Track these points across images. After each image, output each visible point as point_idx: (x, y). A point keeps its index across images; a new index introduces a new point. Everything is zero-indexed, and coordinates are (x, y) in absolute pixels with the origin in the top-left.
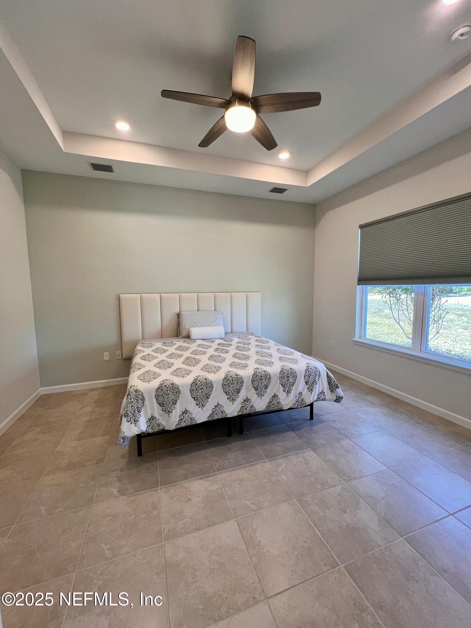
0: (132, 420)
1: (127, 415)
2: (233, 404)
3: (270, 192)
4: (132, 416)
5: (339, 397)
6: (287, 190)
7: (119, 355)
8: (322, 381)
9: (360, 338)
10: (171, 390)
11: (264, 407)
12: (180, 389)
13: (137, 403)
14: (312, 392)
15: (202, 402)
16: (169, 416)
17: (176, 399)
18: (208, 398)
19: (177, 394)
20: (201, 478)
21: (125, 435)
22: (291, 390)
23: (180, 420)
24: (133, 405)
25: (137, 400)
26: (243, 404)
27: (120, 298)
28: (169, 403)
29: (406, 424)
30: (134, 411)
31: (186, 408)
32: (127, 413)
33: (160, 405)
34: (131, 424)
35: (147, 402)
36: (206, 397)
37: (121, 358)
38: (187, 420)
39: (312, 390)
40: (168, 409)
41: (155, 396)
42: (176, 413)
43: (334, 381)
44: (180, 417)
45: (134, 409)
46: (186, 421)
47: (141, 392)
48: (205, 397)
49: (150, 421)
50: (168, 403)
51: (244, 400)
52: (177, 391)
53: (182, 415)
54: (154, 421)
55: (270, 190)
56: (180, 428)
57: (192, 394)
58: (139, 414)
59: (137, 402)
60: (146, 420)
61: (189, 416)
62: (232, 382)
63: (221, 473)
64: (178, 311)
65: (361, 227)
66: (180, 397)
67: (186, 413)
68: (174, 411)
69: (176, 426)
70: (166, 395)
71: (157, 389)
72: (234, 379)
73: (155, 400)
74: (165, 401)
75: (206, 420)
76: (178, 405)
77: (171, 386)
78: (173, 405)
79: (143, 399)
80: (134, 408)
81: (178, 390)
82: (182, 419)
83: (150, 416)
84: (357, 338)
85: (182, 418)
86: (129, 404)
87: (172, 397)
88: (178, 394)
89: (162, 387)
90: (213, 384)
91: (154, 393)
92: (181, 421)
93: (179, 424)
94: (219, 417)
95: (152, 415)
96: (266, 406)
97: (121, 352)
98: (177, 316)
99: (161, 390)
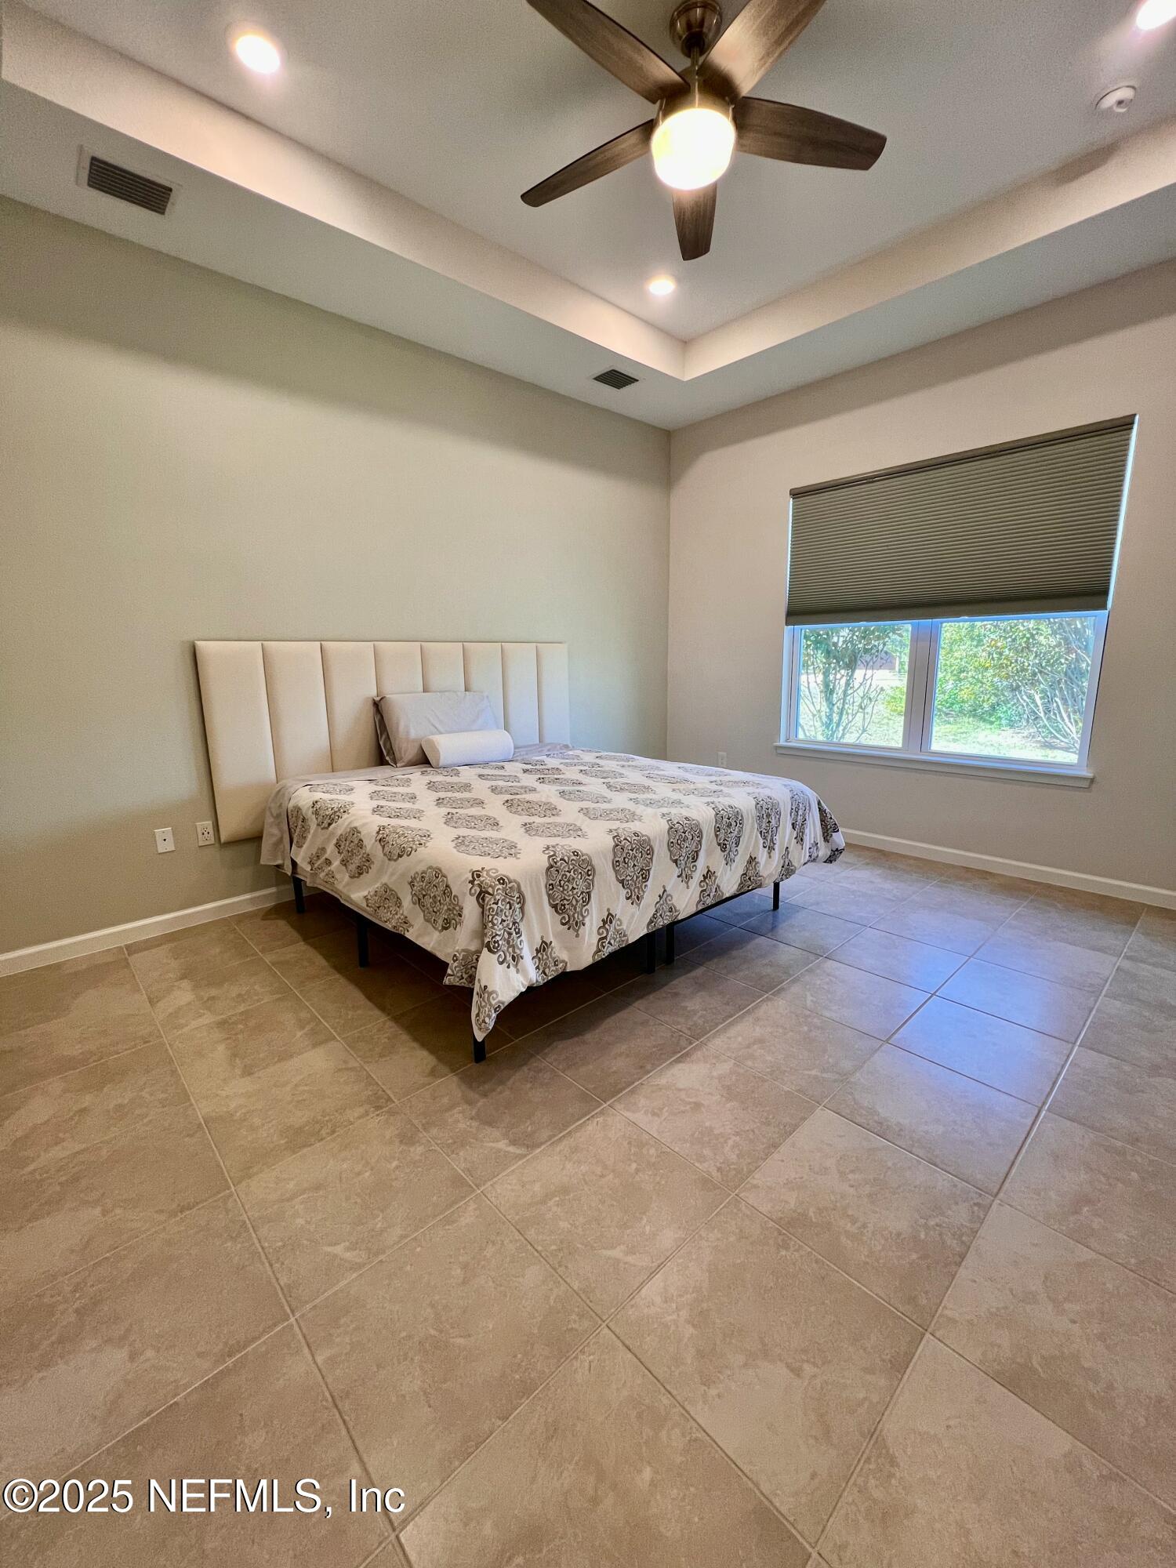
0: (509, 958)
1: (496, 945)
2: (688, 887)
3: (596, 379)
4: (506, 949)
5: (837, 850)
6: (637, 381)
7: (206, 833)
8: (813, 816)
9: (787, 740)
10: (576, 868)
11: (736, 887)
12: (595, 862)
13: (511, 911)
14: (802, 845)
15: (636, 890)
16: (577, 936)
17: (588, 890)
18: (646, 879)
19: (589, 876)
20: (678, 1061)
21: (500, 998)
22: (774, 844)
23: (600, 939)
24: (504, 917)
25: (509, 903)
26: (702, 884)
27: (197, 652)
28: (577, 901)
29: (928, 887)
30: (510, 934)
31: (608, 910)
32: (495, 942)
33: (556, 911)
34: (508, 967)
35: (529, 906)
36: (643, 878)
37: (212, 841)
38: (614, 938)
39: (802, 840)
40: (574, 918)
41: (546, 886)
42: (592, 924)
43: (831, 818)
44: (599, 934)
45: (507, 929)
46: (612, 942)
47: (515, 881)
48: (641, 878)
49: (539, 955)
50: (574, 902)
51: (704, 876)
52: (588, 870)
53: (603, 927)
54: (546, 955)
55: (597, 375)
56: (603, 959)
57: (616, 872)
58: (519, 940)
59: (510, 908)
60: (532, 953)
61: (615, 928)
62: (683, 835)
63: (708, 1040)
64: (372, 693)
65: (796, 494)
66: (595, 883)
67: (611, 922)
68: (587, 920)
69: (593, 956)
70: (569, 881)
71: (548, 869)
72: (686, 829)
73: (545, 898)
74: (566, 897)
75: (645, 932)
76: (594, 904)
77: (574, 858)
78: (585, 906)
79: (522, 900)
80: (508, 925)
81: (589, 868)
82: (605, 938)
83: (537, 943)
84: (782, 742)
85: (604, 935)
86: (496, 917)
87: (581, 885)
88: (591, 877)
89: (556, 863)
90: (652, 843)
91: (543, 882)
92: (603, 943)
93: (599, 951)
94: (665, 922)
95: (542, 937)
96: (738, 884)
97: (210, 822)
98: (371, 709)
99: (557, 870)
